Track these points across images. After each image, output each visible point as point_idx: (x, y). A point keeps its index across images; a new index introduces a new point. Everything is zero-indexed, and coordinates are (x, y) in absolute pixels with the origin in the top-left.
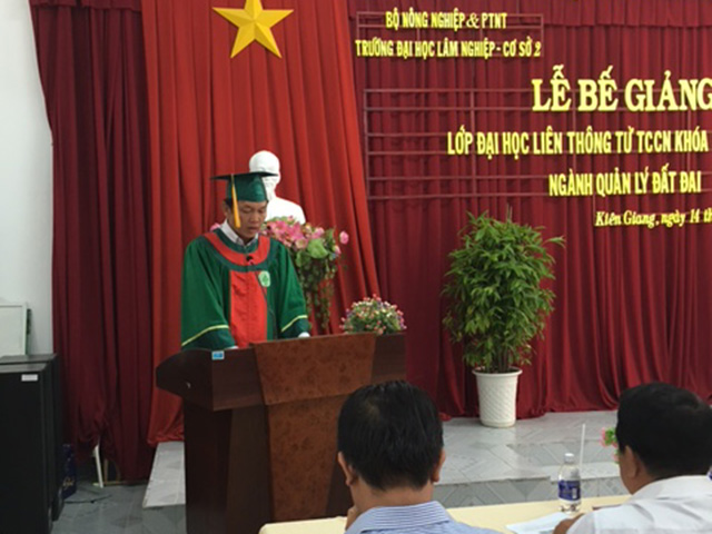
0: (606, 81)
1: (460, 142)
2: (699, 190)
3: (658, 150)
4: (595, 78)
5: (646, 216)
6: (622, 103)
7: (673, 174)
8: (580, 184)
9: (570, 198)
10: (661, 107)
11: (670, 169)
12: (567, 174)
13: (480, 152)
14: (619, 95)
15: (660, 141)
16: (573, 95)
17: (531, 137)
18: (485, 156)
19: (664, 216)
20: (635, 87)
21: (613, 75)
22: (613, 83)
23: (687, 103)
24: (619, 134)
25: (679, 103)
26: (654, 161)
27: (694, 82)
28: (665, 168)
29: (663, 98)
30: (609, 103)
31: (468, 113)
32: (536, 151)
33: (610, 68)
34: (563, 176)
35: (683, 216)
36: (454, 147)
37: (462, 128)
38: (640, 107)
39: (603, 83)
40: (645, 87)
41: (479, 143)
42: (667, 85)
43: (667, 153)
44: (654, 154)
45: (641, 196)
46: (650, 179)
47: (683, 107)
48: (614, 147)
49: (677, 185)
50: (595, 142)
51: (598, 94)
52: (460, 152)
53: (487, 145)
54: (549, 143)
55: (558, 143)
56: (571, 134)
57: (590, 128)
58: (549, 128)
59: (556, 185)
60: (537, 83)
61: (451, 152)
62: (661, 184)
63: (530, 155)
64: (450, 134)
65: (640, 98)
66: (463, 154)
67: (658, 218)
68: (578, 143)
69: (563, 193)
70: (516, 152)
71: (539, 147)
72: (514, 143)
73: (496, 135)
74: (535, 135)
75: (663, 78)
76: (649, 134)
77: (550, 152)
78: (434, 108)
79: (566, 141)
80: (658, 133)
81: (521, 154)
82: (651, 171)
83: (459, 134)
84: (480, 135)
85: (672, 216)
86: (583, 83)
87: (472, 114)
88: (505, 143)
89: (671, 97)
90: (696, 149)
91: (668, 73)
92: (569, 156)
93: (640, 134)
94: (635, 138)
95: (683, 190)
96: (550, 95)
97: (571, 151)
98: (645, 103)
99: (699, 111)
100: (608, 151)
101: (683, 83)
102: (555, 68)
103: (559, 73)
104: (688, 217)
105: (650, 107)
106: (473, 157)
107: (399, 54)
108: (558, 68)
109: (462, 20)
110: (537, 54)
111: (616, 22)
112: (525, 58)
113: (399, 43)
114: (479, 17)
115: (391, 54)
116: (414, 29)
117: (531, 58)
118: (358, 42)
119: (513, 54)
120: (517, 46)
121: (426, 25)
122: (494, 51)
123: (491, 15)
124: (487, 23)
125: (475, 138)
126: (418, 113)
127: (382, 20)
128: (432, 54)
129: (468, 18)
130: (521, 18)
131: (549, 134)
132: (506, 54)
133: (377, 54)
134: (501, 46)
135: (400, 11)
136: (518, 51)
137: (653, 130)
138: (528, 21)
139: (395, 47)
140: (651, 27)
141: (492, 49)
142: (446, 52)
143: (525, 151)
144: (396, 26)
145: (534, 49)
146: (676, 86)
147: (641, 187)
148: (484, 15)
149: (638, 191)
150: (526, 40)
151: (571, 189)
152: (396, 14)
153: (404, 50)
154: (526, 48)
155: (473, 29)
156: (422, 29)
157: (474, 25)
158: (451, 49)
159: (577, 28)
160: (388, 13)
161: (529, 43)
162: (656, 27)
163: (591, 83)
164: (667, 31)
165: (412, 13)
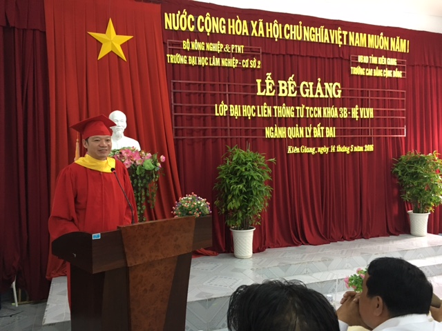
0: (291, 82)
1: (222, 109)
2: (334, 136)
3: (316, 116)
4: (287, 80)
5: (311, 149)
6: (299, 93)
7: (322, 128)
8: (280, 132)
9: (275, 139)
10: (316, 96)
11: (321, 126)
12: (274, 127)
13: (232, 115)
14: (297, 89)
15: (317, 112)
16: (276, 88)
17: (256, 108)
18: (234, 117)
19: (319, 148)
20: (305, 85)
21: (294, 79)
22: (294, 83)
23: (328, 94)
24: (298, 108)
25: (324, 94)
26: (314, 122)
27: (331, 84)
28: (319, 125)
29: (317, 91)
30: (293, 93)
31: (226, 94)
32: (259, 115)
33: (293, 75)
34: (272, 128)
35: (328, 149)
36: (218, 112)
37: (222, 102)
38: (307, 95)
39: (290, 83)
40: (309, 85)
41: (231, 110)
42: (319, 85)
43: (320, 118)
44: (314, 118)
45: (308, 138)
46: (312, 131)
47: (326, 96)
48: (296, 114)
49: (325, 134)
50: (286, 112)
51: (287, 88)
52: (221, 115)
53: (235, 111)
54: (265, 111)
55: (269, 111)
56: (275, 107)
57: (284, 104)
58: (265, 104)
59: (269, 133)
60: (259, 81)
61: (217, 114)
62: (318, 133)
63: (256, 117)
64: (216, 105)
65: (307, 91)
66: (223, 116)
67: (316, 150)
68: (279, 112)
69: (272, 137)
70: (249, 115)
71: (260, 113)
72: (248, 111)
73: (239, 106)
74: (258, 107)
75: (317, 82)
76: (311, 108)
77: (265, 116)
78: (209, 92)
79: (273, 110)
80: (315, 108)
81: (251, 117)
82: (313, 127)
83: (221, 105)
84: (231, 106)
85: (323, 149)
86: (281, 82)
87: (227, 95)
88: (244, 111)
89: (321, 91)
90: (333, 117)
91: (319, 79)
92: (275, 118)
93: (307, 108)
94: (305, 110)
95: (327, 136)
96: (265, 88)
97: (276, 116)
98: (309, 94)
99: (334, 98)
100: (293, 116)
101: (326, 84)
102: (267, 74)
103: (269, 77)
104: (330, 149)
105: (312, 96)
106: (228, 117)
107: (190, 63)
108: (269, 74)
109: (221, 48)
110: (259, 67)
111: (296, 53)
112: (253, 68)
113: (190, 57)
114: (230, 46)
115: (186, 63)
116: (198, 51)
117: (256, 68)
118: (168, 55)
119: (247, 66)
120: (249, 62)
121: (203, 49)
122: (238, 64)
123: (236, 46)
124: (234, 50)
125: (229, 108)
126: (200, 94)
127: (181, 45)
128: (207, 64)
129: (225, 47)
130: (251, 49)
131: (265, 107)
132: (244, 66)
133: (179, 63)
134: (241, 62)
135: (190, 41)
136: (250, 65)
137: (313, 107)
138: (254, 50)
139: (187, 59)
140: (311, 57)
141: (237, 63)
142: (214, 63)
143: (254, 115)
144: (188, 48)
145: (257, 64)
146: (323, 86)
147: (308, 134)
148: (233, 45)
149: (307, 136)
150: (253, 60)
151: (276, 134)
152: (188, 42)
153: (192, 61)
154: (254, 64)
155: (227, 52)
156: (201, 51)
157: (228, 50)
158: (216, 62)
159: (277, 55)
160: (184, 41)
161: (255, 61)
162: (314, 57)
163: (284, 82)
164: (319, 59)
165: (196, 42)
